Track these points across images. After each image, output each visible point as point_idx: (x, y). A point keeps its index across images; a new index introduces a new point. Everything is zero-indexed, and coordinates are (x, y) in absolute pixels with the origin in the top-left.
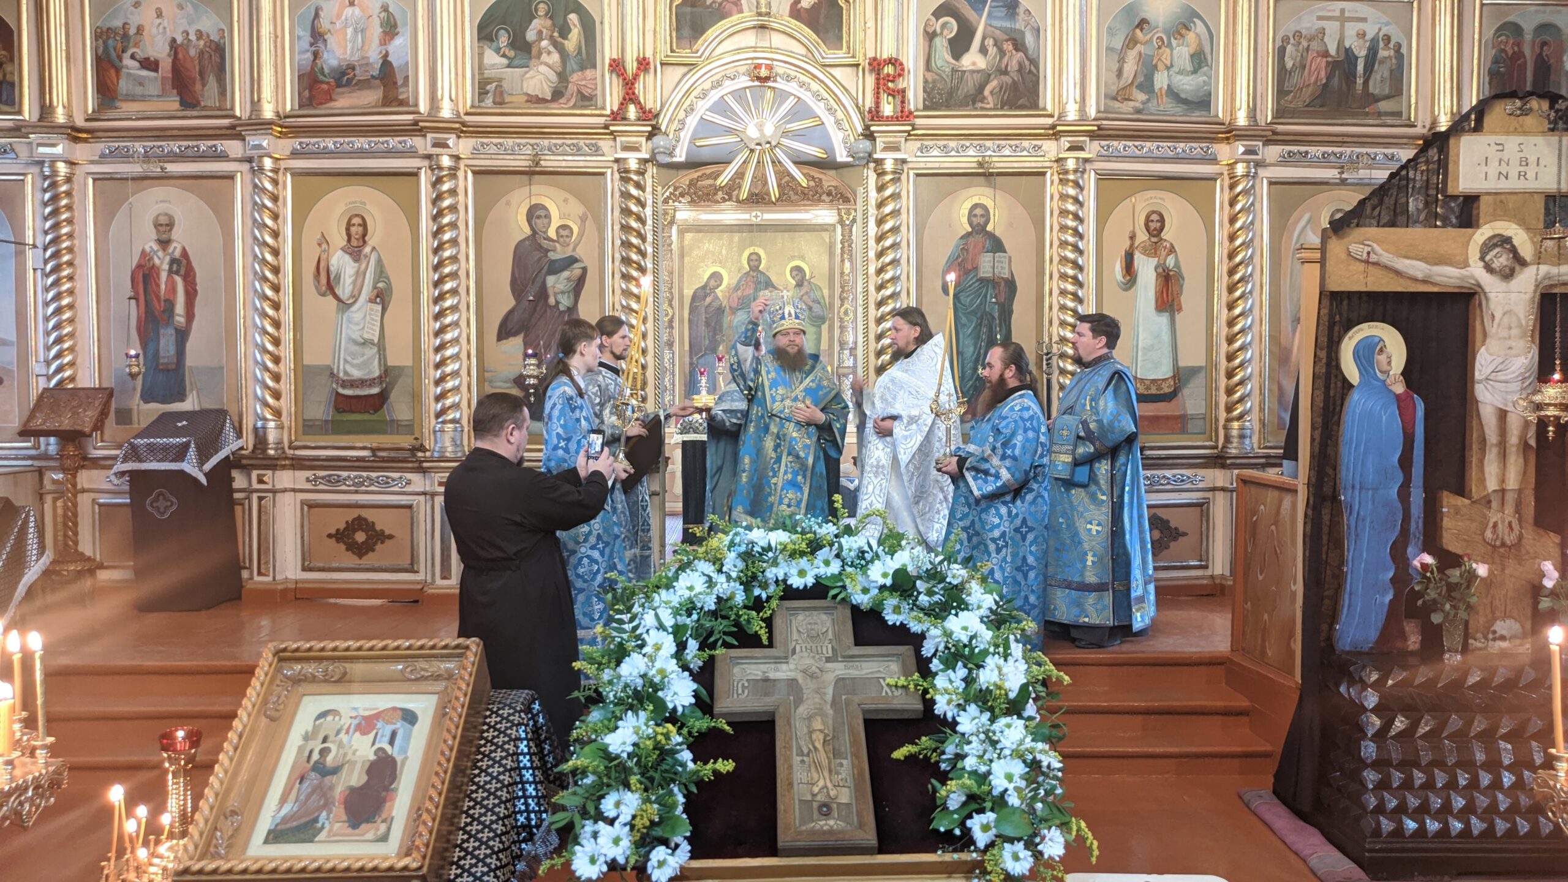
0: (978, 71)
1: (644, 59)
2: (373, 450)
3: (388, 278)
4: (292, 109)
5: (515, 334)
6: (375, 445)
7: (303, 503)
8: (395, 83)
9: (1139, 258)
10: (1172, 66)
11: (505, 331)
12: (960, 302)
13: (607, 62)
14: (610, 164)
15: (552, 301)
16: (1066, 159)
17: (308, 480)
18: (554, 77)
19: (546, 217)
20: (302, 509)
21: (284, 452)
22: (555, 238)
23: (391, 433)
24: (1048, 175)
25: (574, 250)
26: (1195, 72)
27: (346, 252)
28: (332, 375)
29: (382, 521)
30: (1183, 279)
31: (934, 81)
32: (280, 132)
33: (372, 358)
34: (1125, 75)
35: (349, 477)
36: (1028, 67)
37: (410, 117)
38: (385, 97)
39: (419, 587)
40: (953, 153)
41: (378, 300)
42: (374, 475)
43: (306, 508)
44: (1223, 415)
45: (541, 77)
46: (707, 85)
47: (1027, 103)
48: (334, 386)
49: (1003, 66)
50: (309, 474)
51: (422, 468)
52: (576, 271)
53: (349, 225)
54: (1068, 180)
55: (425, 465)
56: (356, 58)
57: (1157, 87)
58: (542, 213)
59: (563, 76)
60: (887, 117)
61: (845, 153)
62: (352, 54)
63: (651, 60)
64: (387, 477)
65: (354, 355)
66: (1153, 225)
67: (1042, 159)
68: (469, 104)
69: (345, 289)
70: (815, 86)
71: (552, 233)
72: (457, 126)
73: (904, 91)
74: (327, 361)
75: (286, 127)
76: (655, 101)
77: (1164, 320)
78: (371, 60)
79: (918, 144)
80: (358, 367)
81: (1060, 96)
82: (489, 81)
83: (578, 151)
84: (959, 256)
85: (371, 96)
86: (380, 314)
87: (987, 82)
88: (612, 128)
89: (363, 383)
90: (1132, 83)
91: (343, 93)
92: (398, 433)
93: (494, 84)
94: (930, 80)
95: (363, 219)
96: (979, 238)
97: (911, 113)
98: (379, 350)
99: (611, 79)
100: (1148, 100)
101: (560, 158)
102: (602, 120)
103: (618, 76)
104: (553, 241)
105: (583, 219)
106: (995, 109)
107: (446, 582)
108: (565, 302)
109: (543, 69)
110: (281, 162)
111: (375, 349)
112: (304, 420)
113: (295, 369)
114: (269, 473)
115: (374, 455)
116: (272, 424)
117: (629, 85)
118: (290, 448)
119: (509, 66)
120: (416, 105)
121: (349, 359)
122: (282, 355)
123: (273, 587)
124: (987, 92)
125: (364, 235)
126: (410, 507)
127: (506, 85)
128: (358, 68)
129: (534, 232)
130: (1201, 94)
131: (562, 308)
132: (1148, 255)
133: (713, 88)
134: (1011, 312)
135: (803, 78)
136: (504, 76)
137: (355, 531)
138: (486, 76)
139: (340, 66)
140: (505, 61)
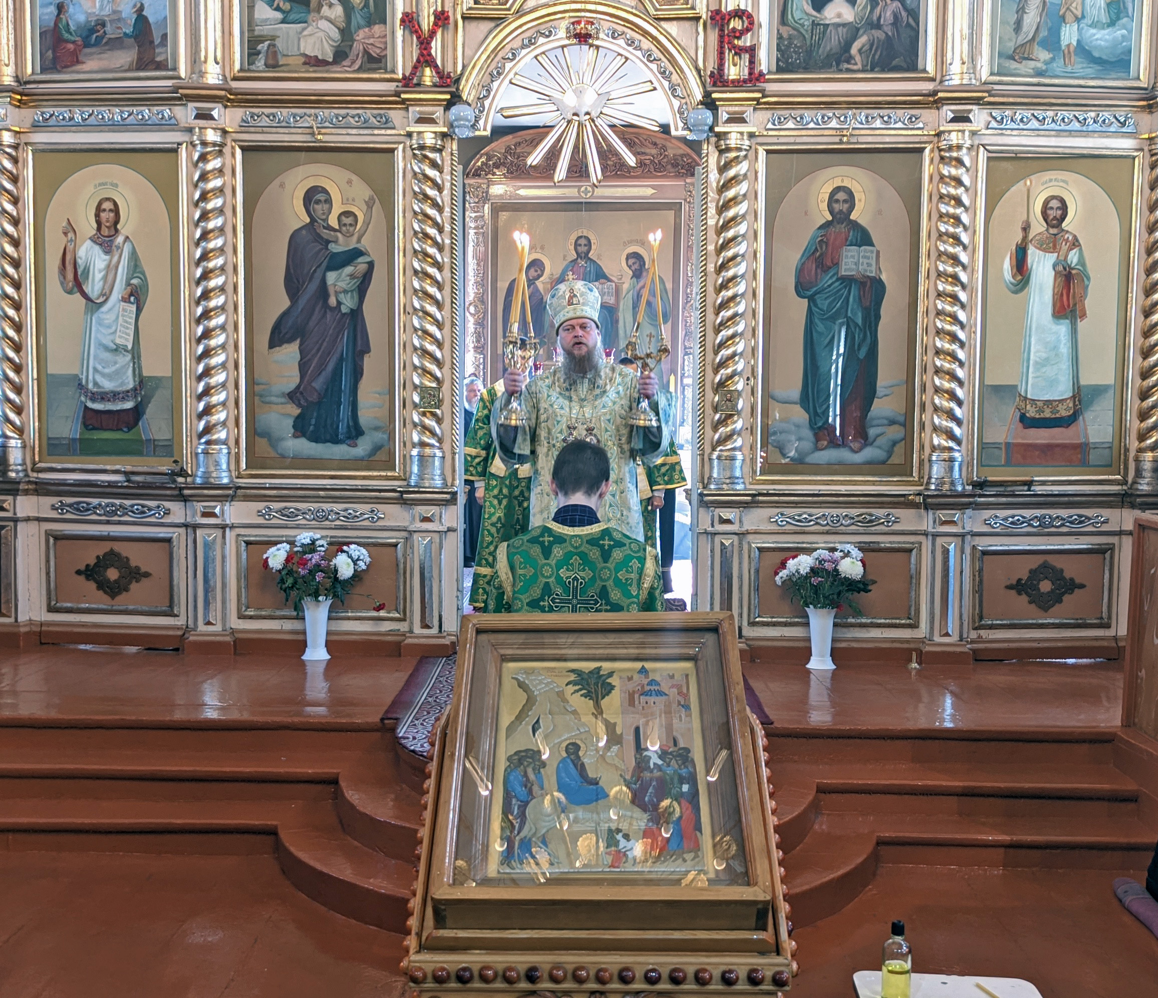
0: (844, 25)
1: (443, 12)
2: (126, 473)
3: (143, 273)
4: (33, 73)
5: (290, 341)
6: (129, 468)
7: (48, 534)
8: (152, 42)
9: (1033, 253)
10: (1083, 17)
11: (277, 338)
12: (816, 305)
13: (399, 16)
14: (402, 139)
15: (332, 301)
16: (950, 132)
17: (54, 508)
18: (335, 34)
19: (326, 201)
20: (47, 541)
21: (27, 476)
22: (337, 227)
23: (147, 455)
24: (927, 151)
25: (359, 241)
26: (1112, 24)
27: (95, 242)
28: (80, 385)
29: (136, 556)
30: (1089, 279)
31: (790, 38)
32: (19, 101)
33: (125, 367)
34: (1025, 28)
35: (100, 505)
36: (905, 19)
37: (169, 83)
38: (140, 59)
39: (180, 633)
40: (812, 125)
41: (132, 299)
42: (128, 503)
43: (52, 540)
44: (1134, 445)
45: (321, 34)
46: (517, 43)
47: (904, 65)
48: (83, 399)
49: (875, 18)
50: (55, 500)
51: (183, 496)
52: (360, 266)
53: (99, 210)
54: (951, 158)
55: (186, 492)
56: (107, 11)
57: (1064, 42)
58: (321, 197)
59: (346, 33)
60: (733, 81)
61: (681, 125)
62: (102, 8)
63: (451, 14)
64: (143, 506)
65: (106, 364)
66: (1052, 214)
67: (920, 132)
68: (237, 66)
69: (94, 287)
70: (646, 44)
71: (333, 221)
72: (223, 93)
73: (752, 51)
74: (75, 371)
75: (26, 95)
76: (455, 64)
77: (1063, 329)
78: (124, 15)
79: (768, 114)
80: (109, 377)
81: (943, 55)
82: (260, 39)
83: (366, 125)
84: (816, 250)
85: (126, 57)
86: (134, 316)
87: (854, 38)
88: (403, 96)
89: (115, 396)
90: (1033, 38)
91: (91, 54)
92: (154, 455)
93: (267, 43)
94: (785, 35)
95: (115, 204)
96: (842, 228)
97: (761, 74)
98: (133, 358)
99: (404, 36)
100: (1053, 59)
101: (344, 131)
102: (392, 86)
103: (412, 32)
104: (335, 230)
105: (370, 204)
106: (863, 71)
107: (210, 628)
108: (348, 303)
109: (323, 24)
110: (22, 136)
111: (129, 356)
112: (49, 439)
113: (38, 379)
114: (10, 498)
115: (128, 481)
116: (12, 443)
117: (425, 43)
118: (33, 470)
119: (283, 21)
120: (175, 69)
121: (99, 367)
122: (24, 362)
123: (15, 630)
124: (854, 50)
125: (117, 221)
126: (169, 541)
127: (279, 43)
128: (108, 25)
129: (313, 220)
130: (1119, 51)
131: (344, 309)
132: (1045, 250)
133: (523, 47)
134: (878, 317)
135: (630, 34)
136: (278, 34)
137: (107, 567)
138: (256, 33)
139: (88, 22)
140: (279, 15)
